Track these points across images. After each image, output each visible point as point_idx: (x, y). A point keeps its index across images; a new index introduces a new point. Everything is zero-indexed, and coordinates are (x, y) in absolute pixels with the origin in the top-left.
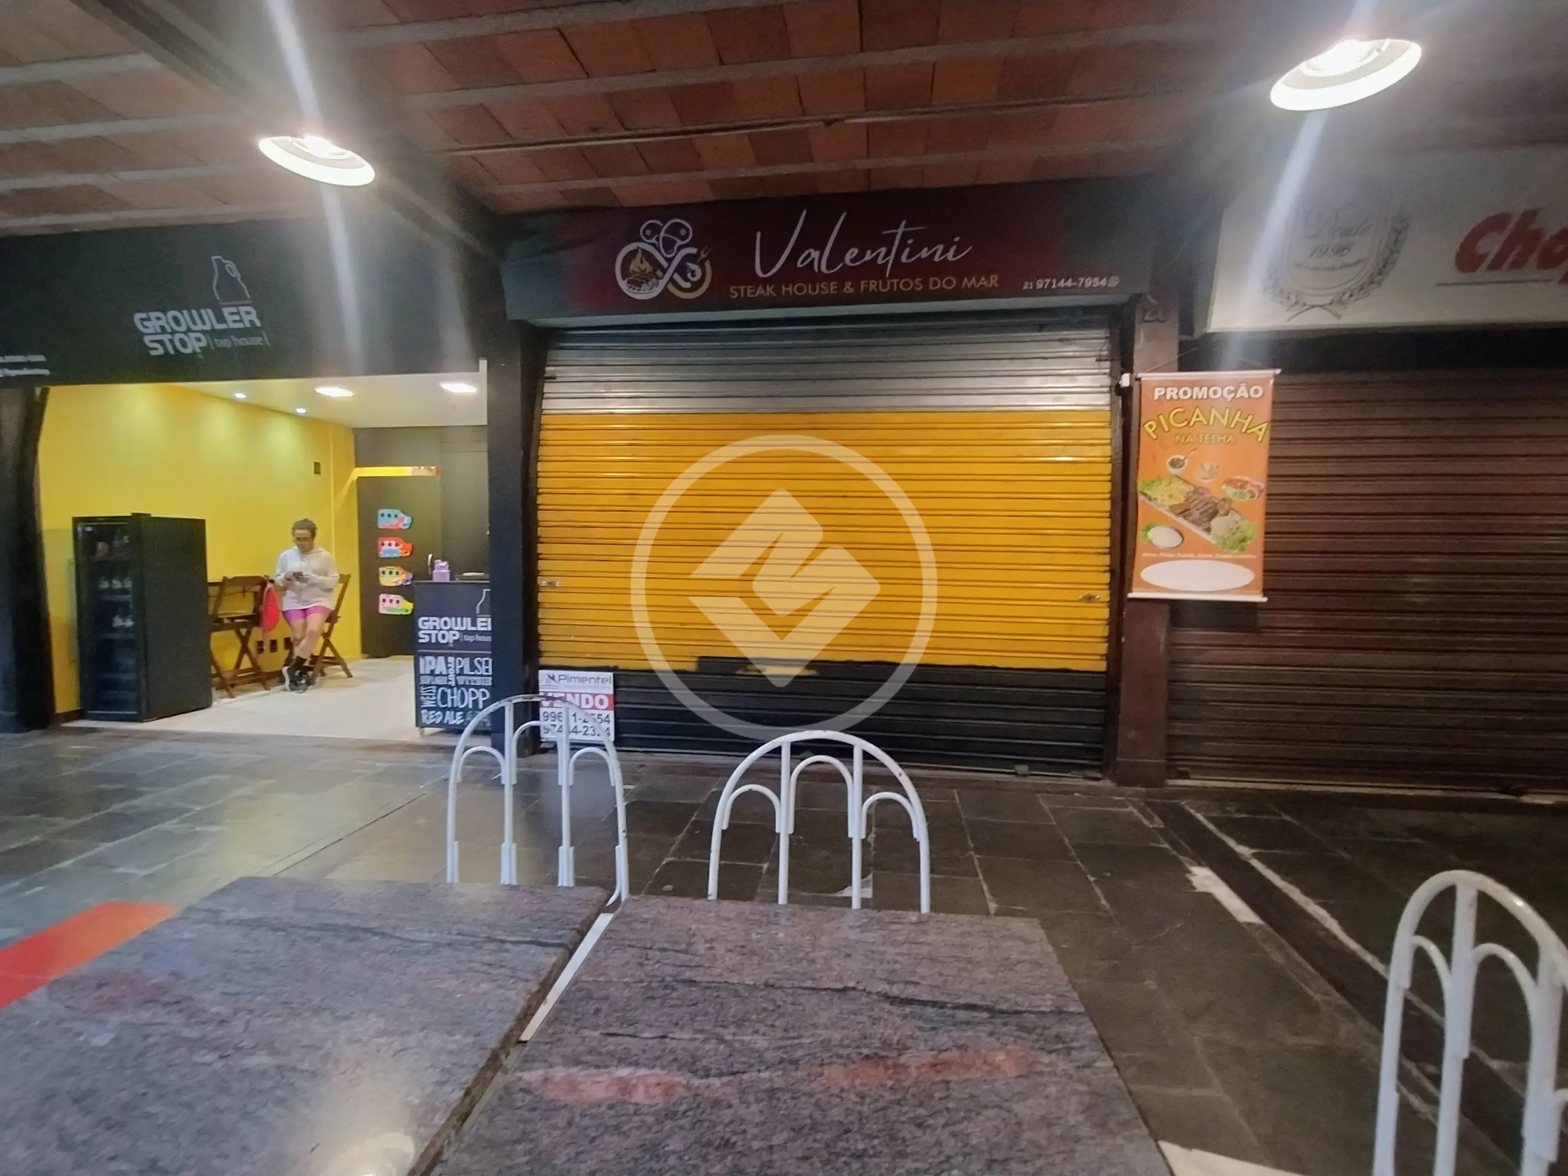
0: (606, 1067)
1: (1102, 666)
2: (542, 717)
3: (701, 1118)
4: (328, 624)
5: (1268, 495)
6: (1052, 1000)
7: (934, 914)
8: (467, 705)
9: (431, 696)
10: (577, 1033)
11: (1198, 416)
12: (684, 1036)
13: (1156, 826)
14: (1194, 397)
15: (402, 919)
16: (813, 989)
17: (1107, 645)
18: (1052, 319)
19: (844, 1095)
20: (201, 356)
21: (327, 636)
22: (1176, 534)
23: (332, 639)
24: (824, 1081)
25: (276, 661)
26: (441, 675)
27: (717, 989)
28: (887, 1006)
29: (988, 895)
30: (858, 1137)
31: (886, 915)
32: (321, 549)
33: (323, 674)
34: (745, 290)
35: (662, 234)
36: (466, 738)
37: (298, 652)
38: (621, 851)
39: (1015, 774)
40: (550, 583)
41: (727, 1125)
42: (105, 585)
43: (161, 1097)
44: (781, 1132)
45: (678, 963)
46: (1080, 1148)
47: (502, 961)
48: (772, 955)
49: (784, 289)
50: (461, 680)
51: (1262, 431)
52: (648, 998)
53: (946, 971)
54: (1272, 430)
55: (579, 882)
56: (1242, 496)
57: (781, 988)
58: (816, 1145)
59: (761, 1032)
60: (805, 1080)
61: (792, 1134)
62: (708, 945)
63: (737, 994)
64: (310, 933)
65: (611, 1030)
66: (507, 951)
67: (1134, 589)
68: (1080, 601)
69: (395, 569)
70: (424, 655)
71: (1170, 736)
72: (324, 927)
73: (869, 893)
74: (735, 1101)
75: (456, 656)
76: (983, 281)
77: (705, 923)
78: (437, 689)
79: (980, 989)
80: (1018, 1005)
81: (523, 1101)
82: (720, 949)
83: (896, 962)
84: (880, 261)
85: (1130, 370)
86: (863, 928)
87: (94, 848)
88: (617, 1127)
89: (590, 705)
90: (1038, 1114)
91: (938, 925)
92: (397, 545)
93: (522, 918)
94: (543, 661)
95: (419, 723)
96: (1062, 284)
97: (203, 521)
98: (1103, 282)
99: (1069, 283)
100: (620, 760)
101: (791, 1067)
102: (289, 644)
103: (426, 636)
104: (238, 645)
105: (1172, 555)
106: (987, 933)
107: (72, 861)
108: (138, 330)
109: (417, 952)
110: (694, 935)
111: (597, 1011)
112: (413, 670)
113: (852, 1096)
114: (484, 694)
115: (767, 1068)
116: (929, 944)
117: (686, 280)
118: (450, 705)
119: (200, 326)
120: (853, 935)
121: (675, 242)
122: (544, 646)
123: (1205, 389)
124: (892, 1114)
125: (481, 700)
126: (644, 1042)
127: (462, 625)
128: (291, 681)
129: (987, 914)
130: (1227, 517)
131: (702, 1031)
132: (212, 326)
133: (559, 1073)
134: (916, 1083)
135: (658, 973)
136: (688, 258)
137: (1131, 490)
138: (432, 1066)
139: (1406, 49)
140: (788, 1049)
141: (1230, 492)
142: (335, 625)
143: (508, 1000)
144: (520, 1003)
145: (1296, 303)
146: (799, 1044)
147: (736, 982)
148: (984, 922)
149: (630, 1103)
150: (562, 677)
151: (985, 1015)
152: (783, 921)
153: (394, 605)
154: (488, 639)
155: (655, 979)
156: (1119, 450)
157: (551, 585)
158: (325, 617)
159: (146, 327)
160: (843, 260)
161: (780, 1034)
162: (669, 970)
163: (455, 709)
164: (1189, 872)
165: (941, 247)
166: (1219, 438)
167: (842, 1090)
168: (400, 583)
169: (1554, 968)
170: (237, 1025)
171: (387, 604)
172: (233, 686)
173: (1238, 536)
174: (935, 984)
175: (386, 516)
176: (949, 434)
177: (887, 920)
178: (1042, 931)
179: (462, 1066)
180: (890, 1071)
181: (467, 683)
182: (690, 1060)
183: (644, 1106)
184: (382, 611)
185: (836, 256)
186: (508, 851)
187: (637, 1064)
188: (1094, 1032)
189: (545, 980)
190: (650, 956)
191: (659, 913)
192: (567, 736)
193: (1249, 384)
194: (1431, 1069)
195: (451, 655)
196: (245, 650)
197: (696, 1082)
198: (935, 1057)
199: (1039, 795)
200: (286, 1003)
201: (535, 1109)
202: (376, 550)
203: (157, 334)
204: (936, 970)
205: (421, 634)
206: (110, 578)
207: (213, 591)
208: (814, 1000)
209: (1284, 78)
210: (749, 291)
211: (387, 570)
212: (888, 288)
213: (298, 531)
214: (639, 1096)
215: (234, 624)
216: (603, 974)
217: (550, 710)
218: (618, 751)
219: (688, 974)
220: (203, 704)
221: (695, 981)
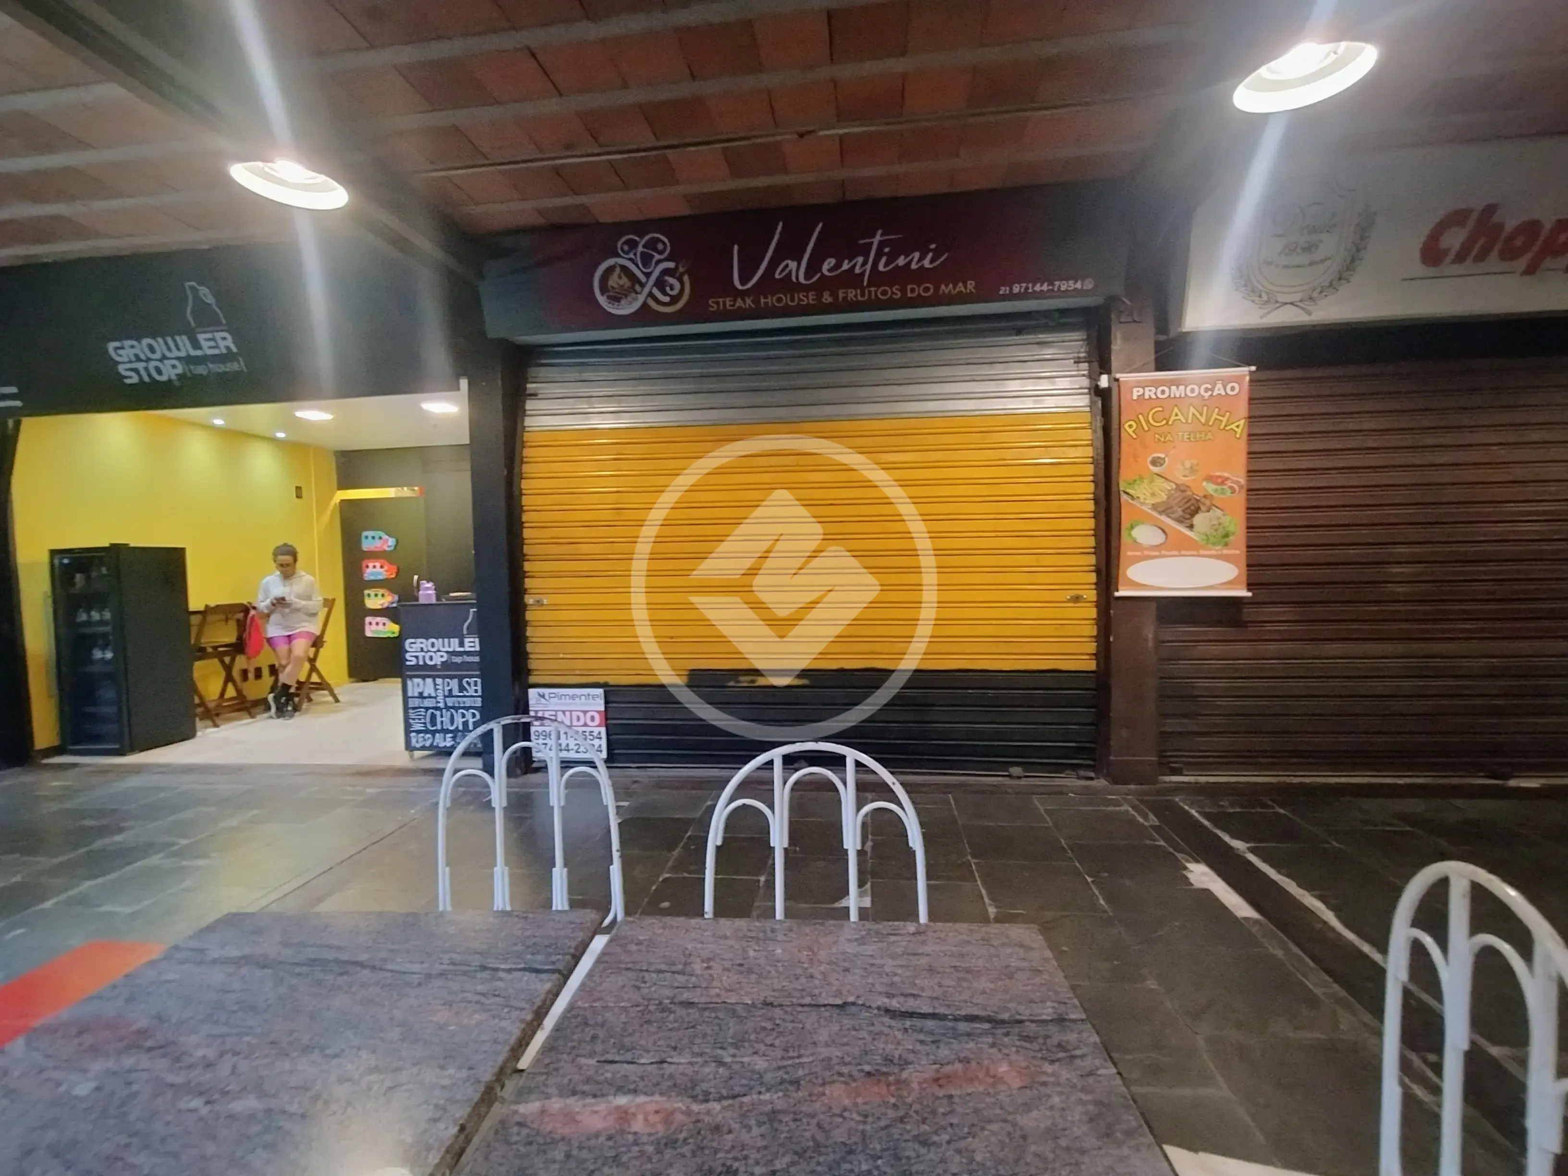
0: (603, 1095)
1: (1092, 665)
2: (533, 737)
3: (703, 1145)
4: (313, 649)
5: (1249, 490)
6: (1053, 1008)
7: (932, 924)
8: (457, 727)
9: (420, 719)
10: (573, 1061)
11: (1177, 415)
12: (683, 1061)
13: (1151, 823)
14: (1172, 396)
15: (391, 951)
16: (810, 1005)
17: (1095, 644)
18: (1028, 323)
19: (846, 1114)
20: (177, 384)
21: (312, 661)
22: (1160, 531)
23: (319, 664)
24: (826, 1101)
25: (260, 689)
26: (430, 697)
27: (714, 1010)
28: (887, 1020)
29: (987, 900)
30: (861, 1157)
31: (884, 927)
32: (303, 573)
33: (310, 700)
34: (724, 303)
35: (640, 249)
36: (456, 760)
37: (283, 678)
38: (616, 871)
39: (1010, 776)
40: (538, 601)
41: (728, 1152)
42: (83, 617)
43: (146, 1147)
44: (783, 1155)
45: (676, 985)
46: (1086, 1159)
47: (495, 990)
48: (769, 972)
49: (762, 300)
50: (450, 702)
51: (1240, 426)
52: (646, 1022)
53: (945, 982)
54: (1249, 427)
55: (573, 904)
56: (1223, 492)
57: (781, 1006)
58: (819, 1169)
59: (761, 1053)
60: (806, 1101)
61: (796, 1158)
62: (705, 965)
63: (734, 1013)
64: (298, 970)
65: (610, 1057)
66: (501, 979)
67: (1120, 587)
68: (1068, 601)
69: (381, 591)
70: (411, 677)
71: (1162, 733)
72: (312, 962)
73: (867, 902)
74: (736, 1126)
75: (443, 677)
76: (960, 287)
77: (702, 943)
78: (426, 712)
79: (980, 999)
80: (1020, 1014)
81: (518, 1134)
82: (717, 968)
83: (896, 975)
84: (857, 270)
85: (1109, 372)
86: (861, 941)
87: (78, 885)
88: (616, 1158)
89: (582, 722)
90: (1042, 1126)
91: (935, 935)
92: (382, 567)
93: (516, 944)
94: (532, 679)
95: (409, 747)
96: (1038, 288)
97: (182, 550)
98: (1079, 285)
99: (1045, 287)
100: (610, 777)
101: (791, 1088)
102: (274, 671)
103: (414, 659)
104: (223, 674)
105: (1157, 553)
106: (986, 940)
107: (55, 900)
108: (112, 359)
109: (409, 984)
110: (690, 955)
111: (594, 1038)
112: (400, 692)
113: (855, 1116)
114: (474, 715)
115: (768, 1090)
116: (928, 955)
117: (665, 293)
118: (439, 727)
119: (176, 354)
120: (851, 948)
121: (653, 256)
122: (533, 664)
123: (1182, 388)
124: (895, 1132)
125: (471, 721)
126: (641, 1068)
127: (449, 646)
128: (278, 709)
129: (986, 920)
130: (1208, 514)
131: (701, 1055)
132: (187, 351)
133: (556, 1104)
134: (920, 1100)
135: (656, 996)
136: (666, 272)
137: (1114, 489)
138: (426, 1102)
139: (1363, 49)
140: (789, 1069)
141: (1210, 488)
142: (321, 650)
143: (503, 1030)
144: (516, 1032)
145: (1267, 302)
146: (800, 1063)
147: (734, 1001)
148: (984, 929)
149: (629, 1133)
150: (552, 695)
151: (987, 1026)
152: (780, 937)
153: (381, 627)
154: (477, 659)
155: (652, 1002)
156: (1101, 451)
157: (538, 602)
158: (311, 643)
159: (120, 356)
160: (820, 270)
161: (779, 1053)
162: (667, 992)
163: (445, 731)
164: (1186, 868)
165: (917, 255)
166: (1198, 436)
167: (845, 1109)
168: (386, 605)
169: (1548, 958)
170: (224, 1068)
171: (374, 627)
172: (217, 715)
173: (1221, 531)
174: (935, 995)
175: (370, 538)
176: (931, 439)
177: (885, 932)
178: (1041, 937)
179: (456, 1102)
180: (893, 1088)
181: (457, 705)
182: (689, 1085)
183: (643, 1134)
184: (368, 634)
185: (813, 267)
186: (501, 875)
187: (635, 1092)
188: (1095, 1038)
189: (539, 1007)
190: (646, 979)
191: (654, 933)
192: (557, 755)
193: (1225, 382)
194: (1432, 1057)
195: (439, 677)
196: (229, 678)
197: (695, 1107)
198: (937, 1071)
199: (1034, 797)
200: (272, 1043)
201: (530, 1143)
202: (361, 573)
203: (130, 362)
204: (936, 981)
205: (408, 656)
206: (88, 611)
207: (195, 620)
208: (814, 1016)
209: (1243, 83)
210: (728, 303)
211: (372, 592)
212: (866, 297)
213: (280, 557)
214: (638, 1125)
215: (217, 653)
216: (599, 999)
217: (540, 729)
218: (608, 767)
219: (686, 996)
220: (188, 734)
221: (693, 1003)
